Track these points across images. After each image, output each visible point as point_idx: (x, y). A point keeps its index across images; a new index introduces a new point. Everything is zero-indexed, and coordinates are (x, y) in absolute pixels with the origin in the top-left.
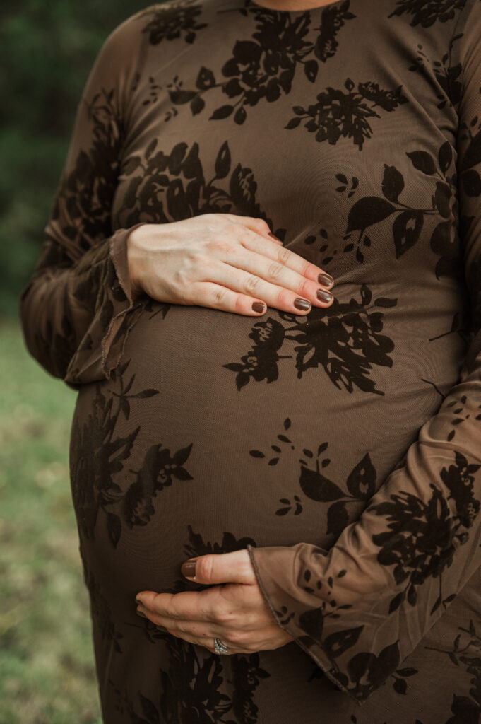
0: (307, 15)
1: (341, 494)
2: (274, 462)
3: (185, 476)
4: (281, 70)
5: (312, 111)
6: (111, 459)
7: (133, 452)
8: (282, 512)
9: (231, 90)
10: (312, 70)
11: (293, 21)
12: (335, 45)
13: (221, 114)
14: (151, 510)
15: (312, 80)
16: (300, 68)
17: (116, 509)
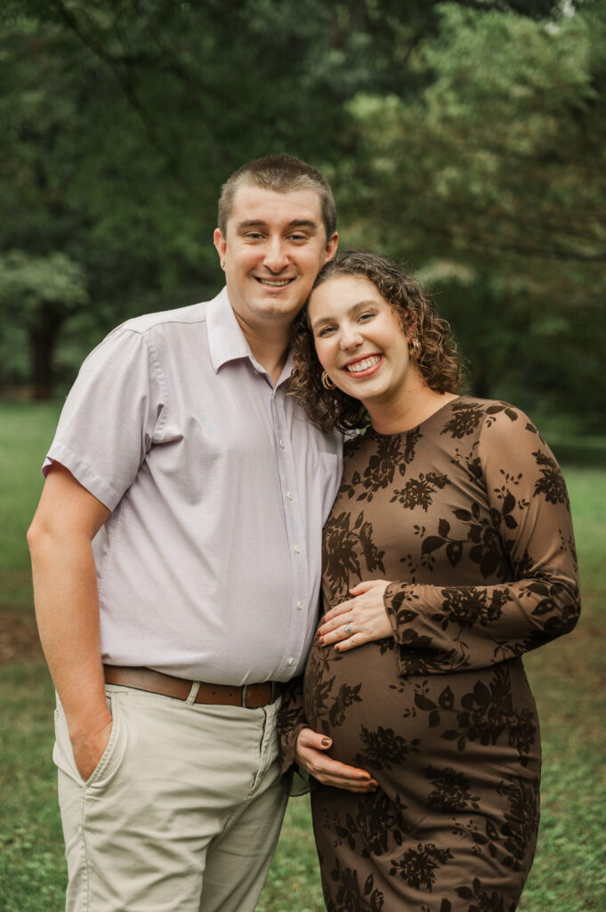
0: (399, 436)
1: (436, 707)
2: (401, 691)
3: (358, 699)
4: (389, 470)
5: (403, 493)
6: (322, 692)
7: (333, 688)
8: (406, 716)
9: (367, 484)
10: (403, 468)
11: (393, 440)
12: (413, 453)
14: (343, 718)
15: (403, 475)
16: (397, 468)
17: (326, 718)
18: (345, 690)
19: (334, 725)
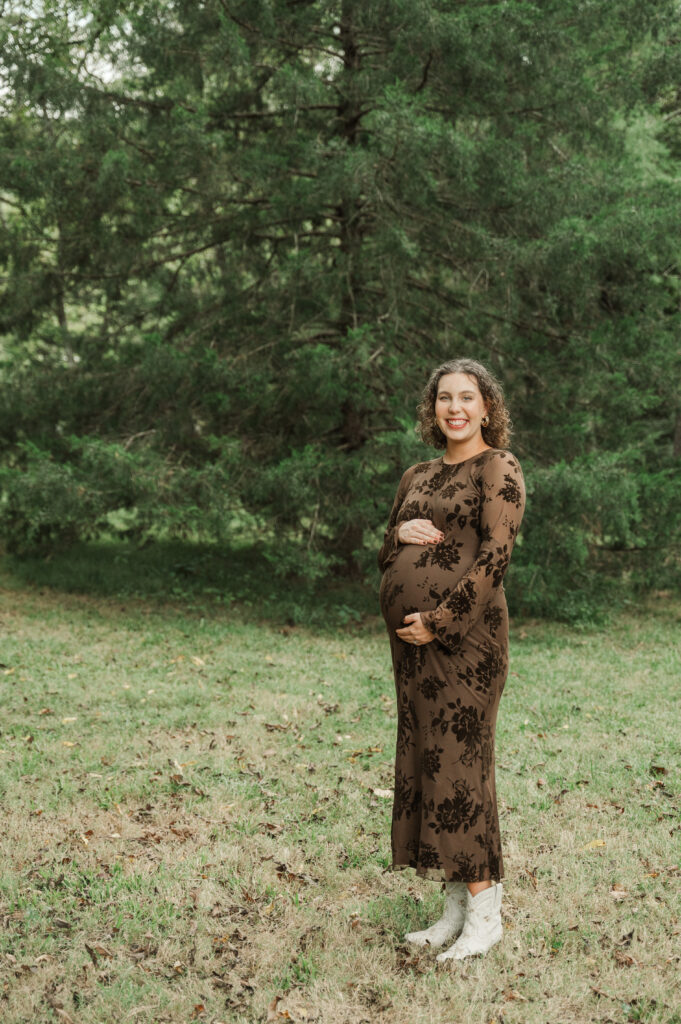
1: (440, 597)
2: (423, 588)
4: (443, 481)
8: (424, 601)
9: (431, 486)
11: (450, 467)
13: (426, 493)
16: (447, 480)
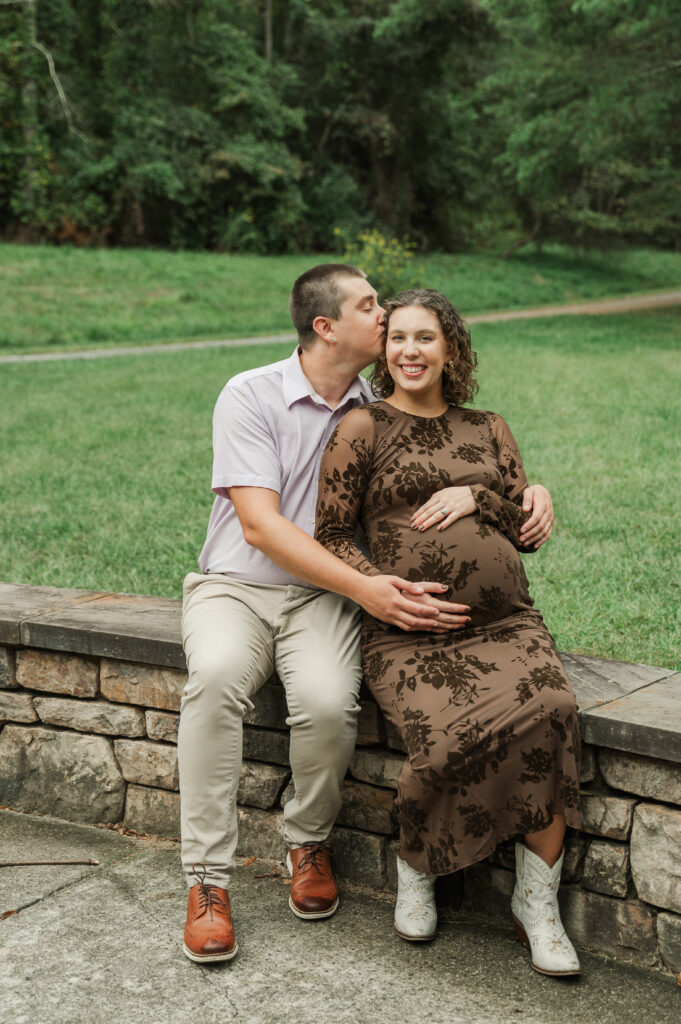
4: (436, 439)
5: (458, 453)
10: (448, 439)
15: (451, 442)
16: (442, 438)
18: (464, 565)
19: (457, 590)
